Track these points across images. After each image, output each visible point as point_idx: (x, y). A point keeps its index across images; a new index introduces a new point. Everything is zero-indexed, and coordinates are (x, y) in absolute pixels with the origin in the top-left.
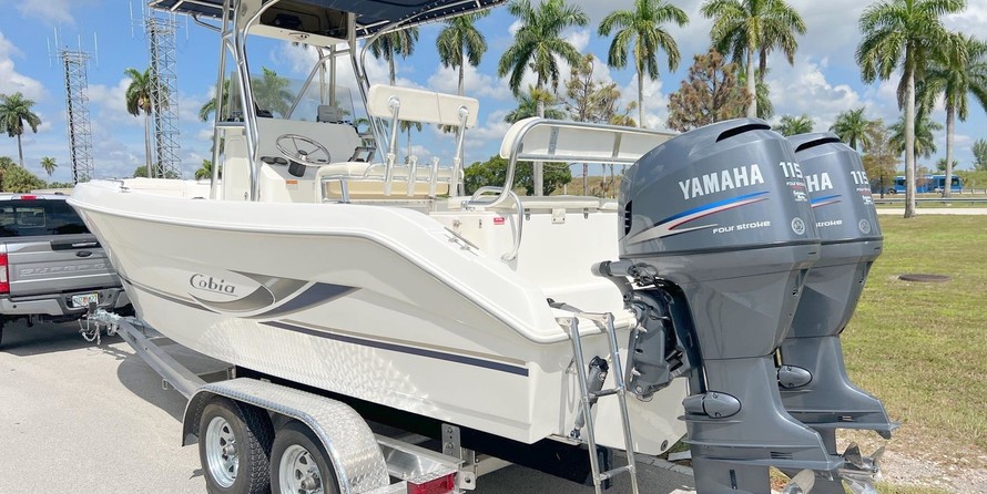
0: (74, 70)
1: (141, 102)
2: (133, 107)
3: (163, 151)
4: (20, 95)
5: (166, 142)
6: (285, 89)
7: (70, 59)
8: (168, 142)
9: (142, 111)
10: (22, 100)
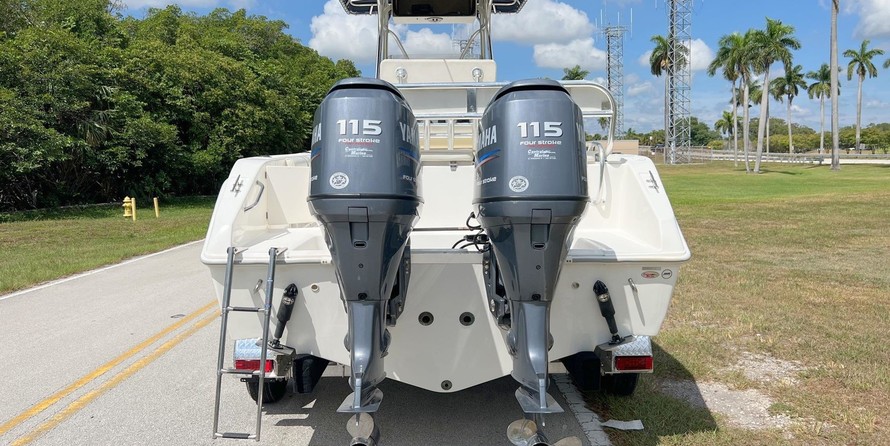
0: (614, 42)
1: (663, 63)
2: (656, 68)
3: (675, 106)
4: (578, 67)
5: (678, 98)
6: (788, 36)
7: (612, 34)
8: (680, 97)
9: (664, 72)
10: (580, 71)
